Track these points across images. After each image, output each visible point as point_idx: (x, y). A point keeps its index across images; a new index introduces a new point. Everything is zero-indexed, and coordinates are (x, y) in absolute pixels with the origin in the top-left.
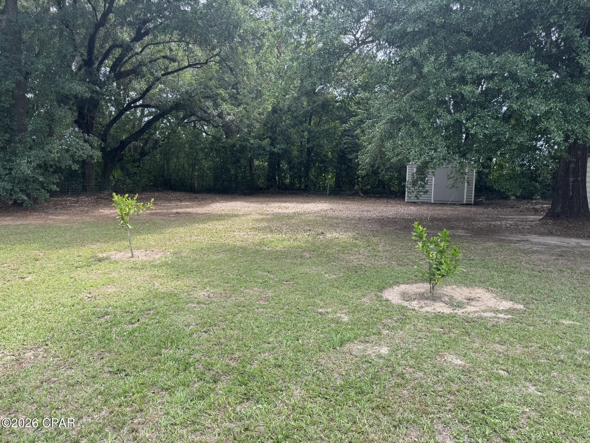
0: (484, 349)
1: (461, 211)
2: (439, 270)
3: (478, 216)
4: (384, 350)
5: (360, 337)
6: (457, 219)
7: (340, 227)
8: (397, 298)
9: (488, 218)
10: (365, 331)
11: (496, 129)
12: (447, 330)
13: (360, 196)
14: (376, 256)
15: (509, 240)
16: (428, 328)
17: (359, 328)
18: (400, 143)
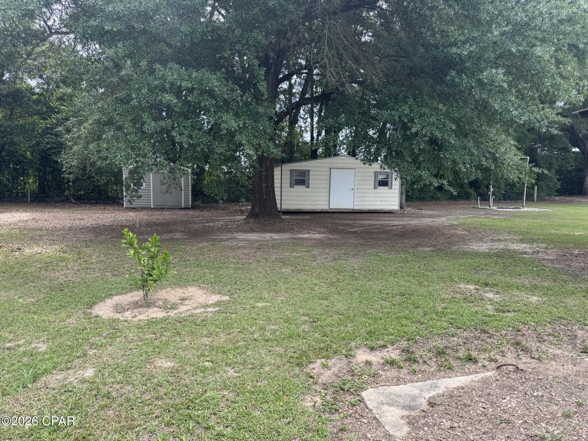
0: (192, 346)
1: (180, 215)
2: (151, 275)
3: (195, 219)
4: (89, 373)
5: (61, 365)
6: (175, 223)
7: (43, 240)
8: (109, 311)
9: (203, 220)
10: (67, 357)
11: (199, 139)
12: (158, 335)
13: (72, 202)
14: (87, 269)
15: (220, 239)
16: (139, 337)
17: (60, 355)
18: (105, 146)
